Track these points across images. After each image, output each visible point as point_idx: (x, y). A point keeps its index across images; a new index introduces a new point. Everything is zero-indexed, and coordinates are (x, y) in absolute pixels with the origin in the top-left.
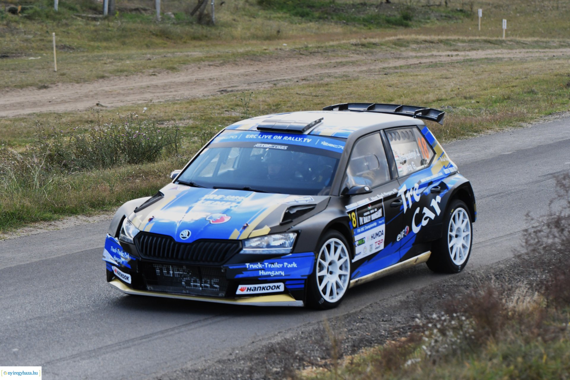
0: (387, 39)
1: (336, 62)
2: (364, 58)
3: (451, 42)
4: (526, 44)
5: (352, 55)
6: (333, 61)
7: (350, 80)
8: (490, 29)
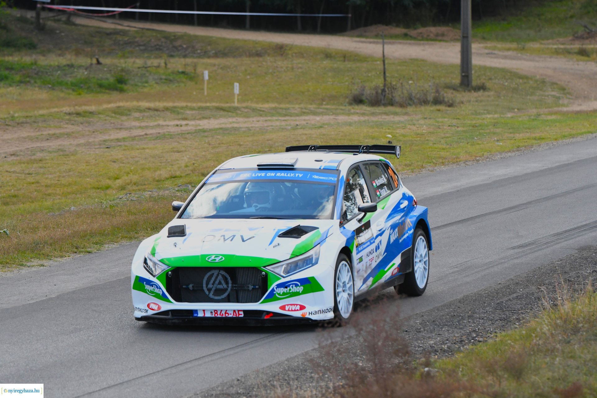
0: (105, 106)
1: (49, 134)
2: (81, 129)
3: (179, 110)
4: (263, 111)
5: (66, 126)
6: (45, 133)
7: (68, 155)
8: (217, 93)
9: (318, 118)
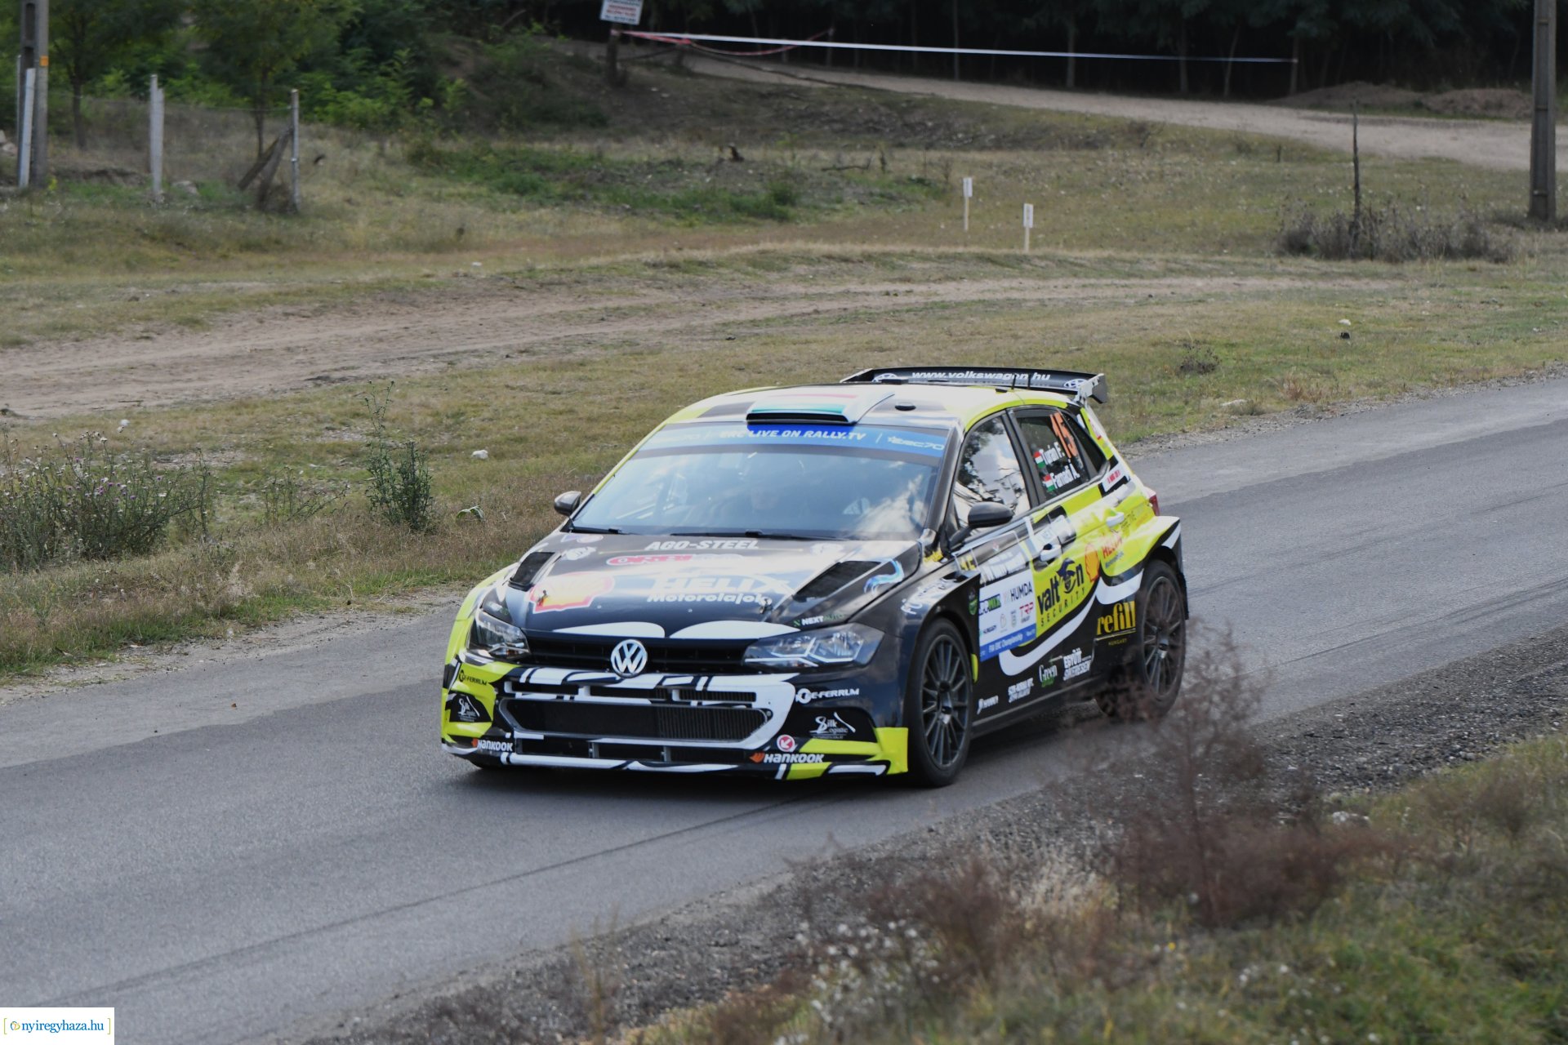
0: (734, 250)
1: (606, 308)
2: (676, 298)
3: (894, 259)
4: (1081, 266)
5: (645, 291)
6: (597, 306)
7: (641, 354)
8: (992, 227)
9: (1199, 283)
